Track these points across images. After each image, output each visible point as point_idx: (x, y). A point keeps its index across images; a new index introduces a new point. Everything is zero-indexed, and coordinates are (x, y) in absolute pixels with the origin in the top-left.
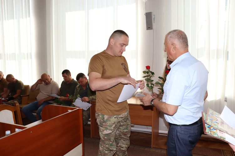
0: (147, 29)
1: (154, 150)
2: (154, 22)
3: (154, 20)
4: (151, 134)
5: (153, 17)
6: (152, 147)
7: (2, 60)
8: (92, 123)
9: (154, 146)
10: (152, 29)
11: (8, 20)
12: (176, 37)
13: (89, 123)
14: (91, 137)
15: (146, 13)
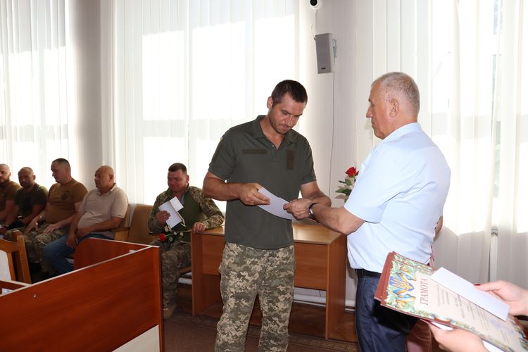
0: (319, 73)
1: (330, 345)
2: (335, 56)
3: (335, 52)
4: (324, 309)
5: (332, 45)
6: (326, 338)
7: (4, 139)
8: (194, 282)
9: (332, 335)
10: (329, 71)
11: (18, 51)
14: (193, 314)
15: (316, 36)
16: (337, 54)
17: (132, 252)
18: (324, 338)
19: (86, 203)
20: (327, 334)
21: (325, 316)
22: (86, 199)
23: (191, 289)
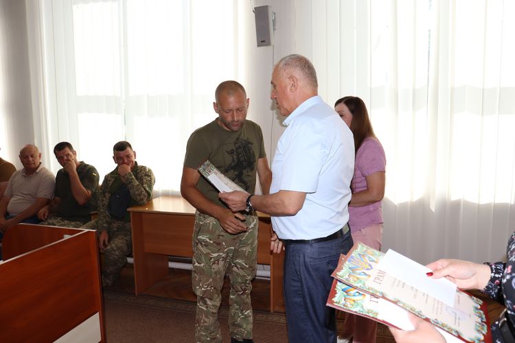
0: (258, 46)
1: (276, 318)
2: (274, 29)
3: (274, 25)
4: (269, 282)
5: (271, 18)
6: (272, 311)
8: (135, 261)
9: (277, 309)
10: (269, 44)
12: (297, 64)
13: (130, 260)
14: (137, 295)
15: (255, 8)
16: (276, 27)
17: (67, 237)
18: (270, 311)
19: (12, 185)
20: (272, 309)
21: (269, 289)
22: (12, 181)
23: (133, 268)
